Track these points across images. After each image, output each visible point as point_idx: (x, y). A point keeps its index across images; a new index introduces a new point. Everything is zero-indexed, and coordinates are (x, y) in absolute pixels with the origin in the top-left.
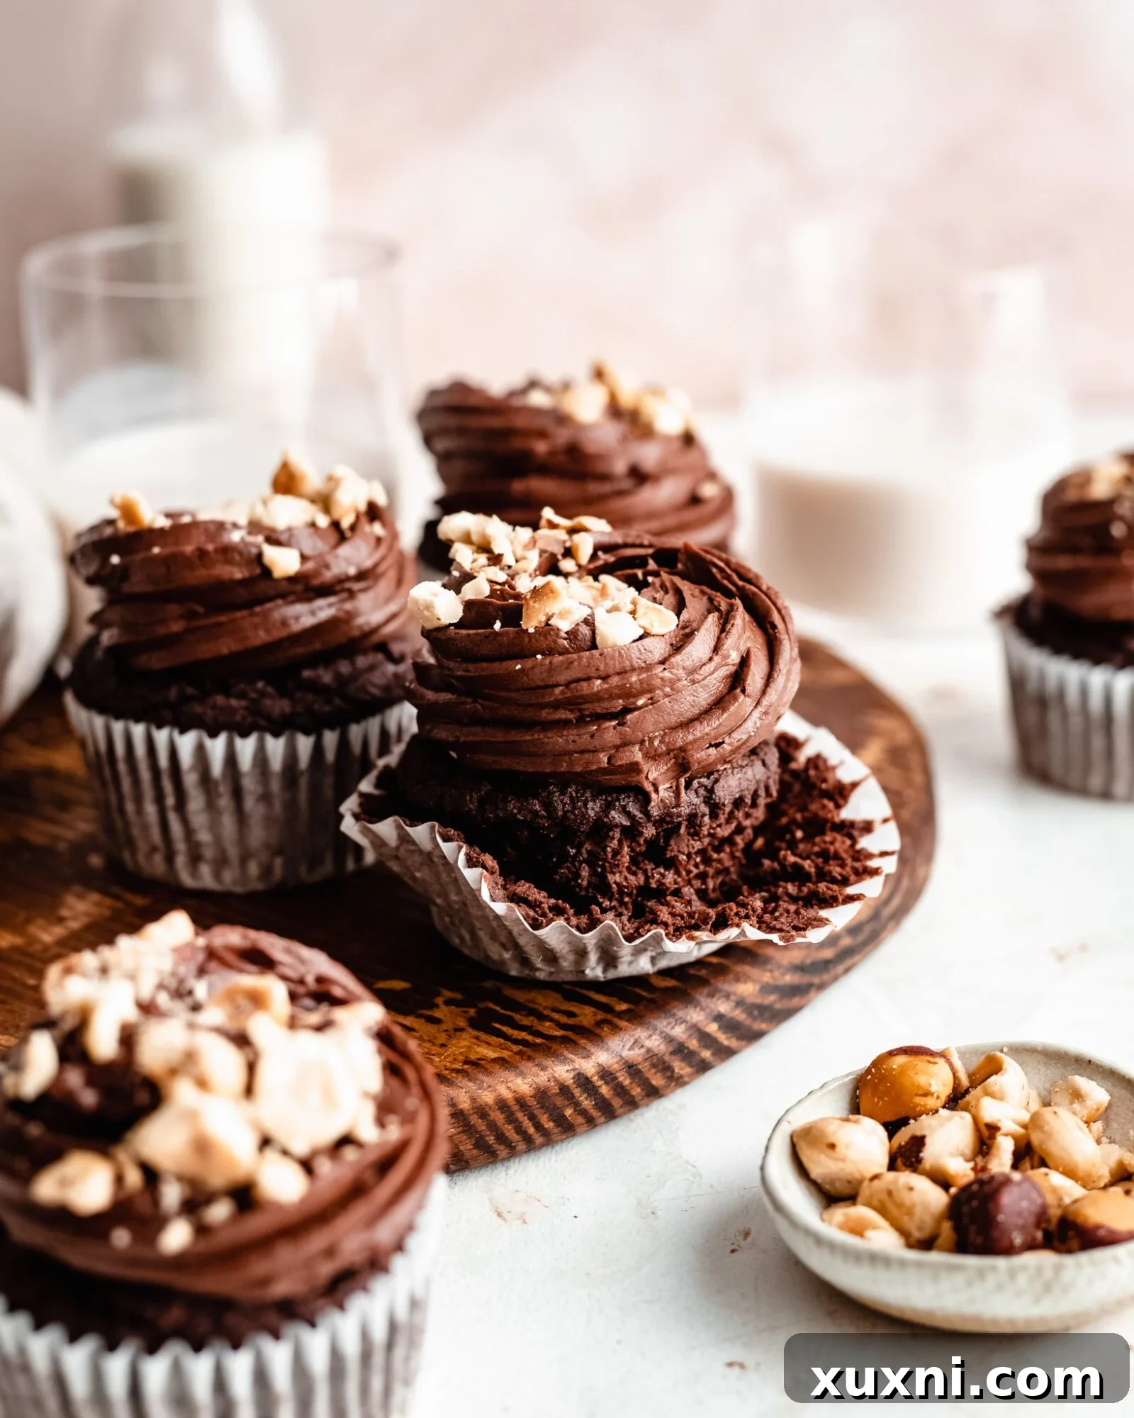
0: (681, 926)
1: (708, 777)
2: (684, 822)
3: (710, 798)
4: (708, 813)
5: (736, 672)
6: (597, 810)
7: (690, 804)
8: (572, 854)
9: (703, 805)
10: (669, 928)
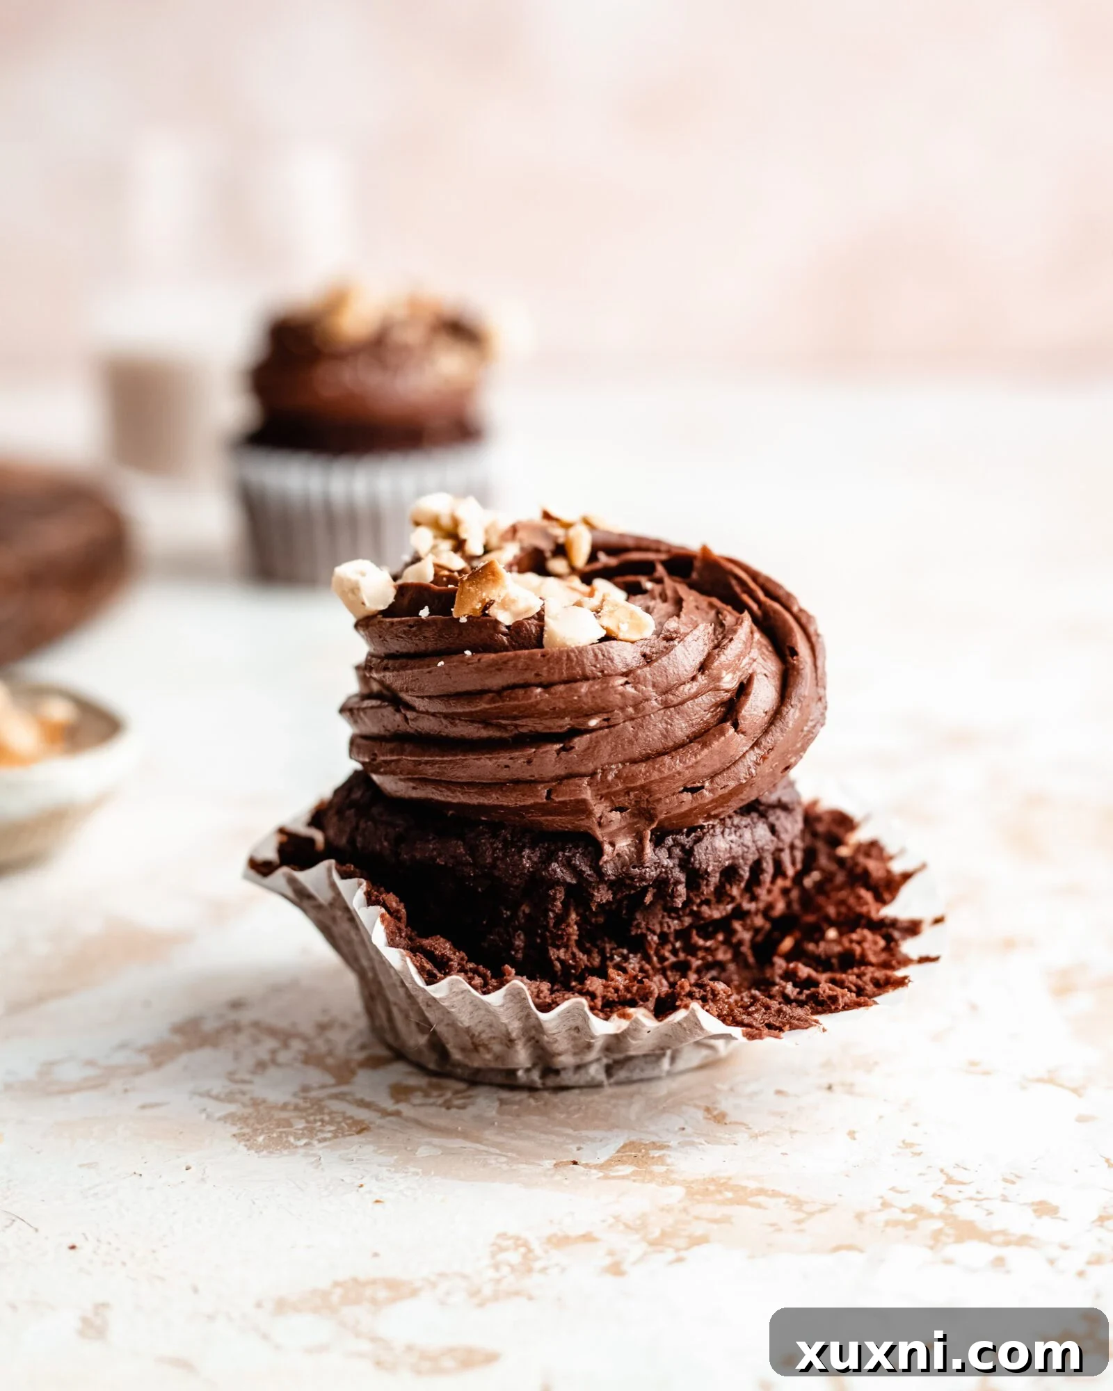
0: (614, 1001)
1: (688, 835)
2: (651, 889)
3: (688, 861)
4: (683, 879)
5: (731, 700)
6: (535, 859)
7: (658, 865)
8: (505, 916)
9: (677, 869)
10: (596, 1001)
